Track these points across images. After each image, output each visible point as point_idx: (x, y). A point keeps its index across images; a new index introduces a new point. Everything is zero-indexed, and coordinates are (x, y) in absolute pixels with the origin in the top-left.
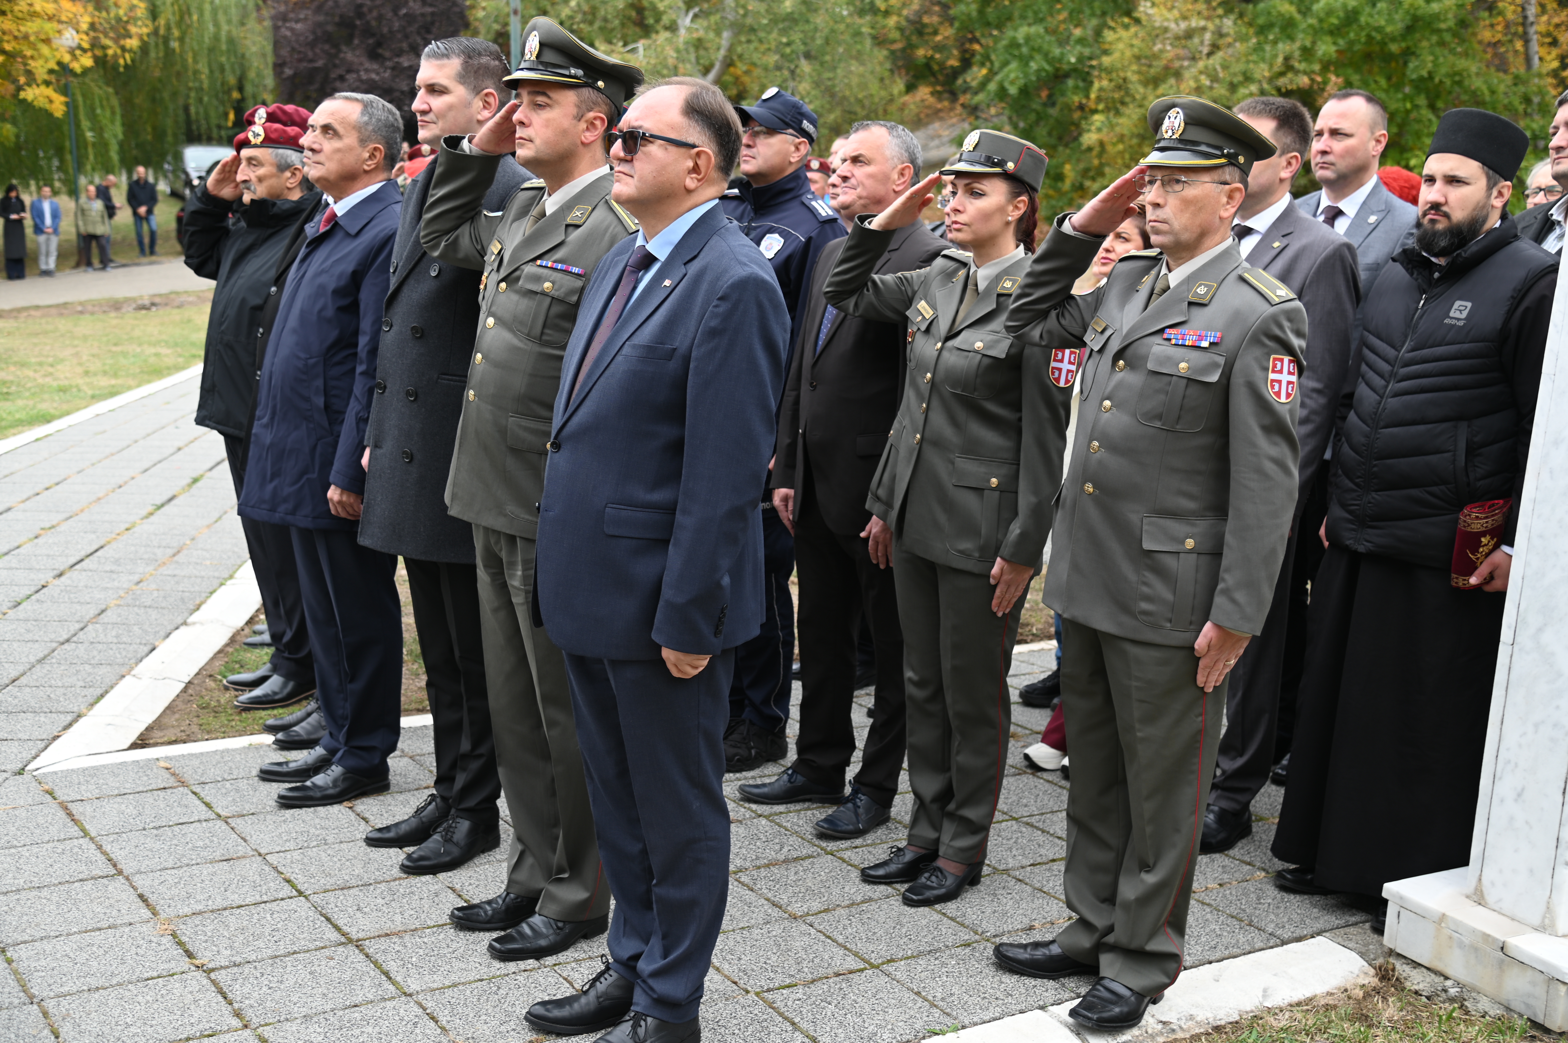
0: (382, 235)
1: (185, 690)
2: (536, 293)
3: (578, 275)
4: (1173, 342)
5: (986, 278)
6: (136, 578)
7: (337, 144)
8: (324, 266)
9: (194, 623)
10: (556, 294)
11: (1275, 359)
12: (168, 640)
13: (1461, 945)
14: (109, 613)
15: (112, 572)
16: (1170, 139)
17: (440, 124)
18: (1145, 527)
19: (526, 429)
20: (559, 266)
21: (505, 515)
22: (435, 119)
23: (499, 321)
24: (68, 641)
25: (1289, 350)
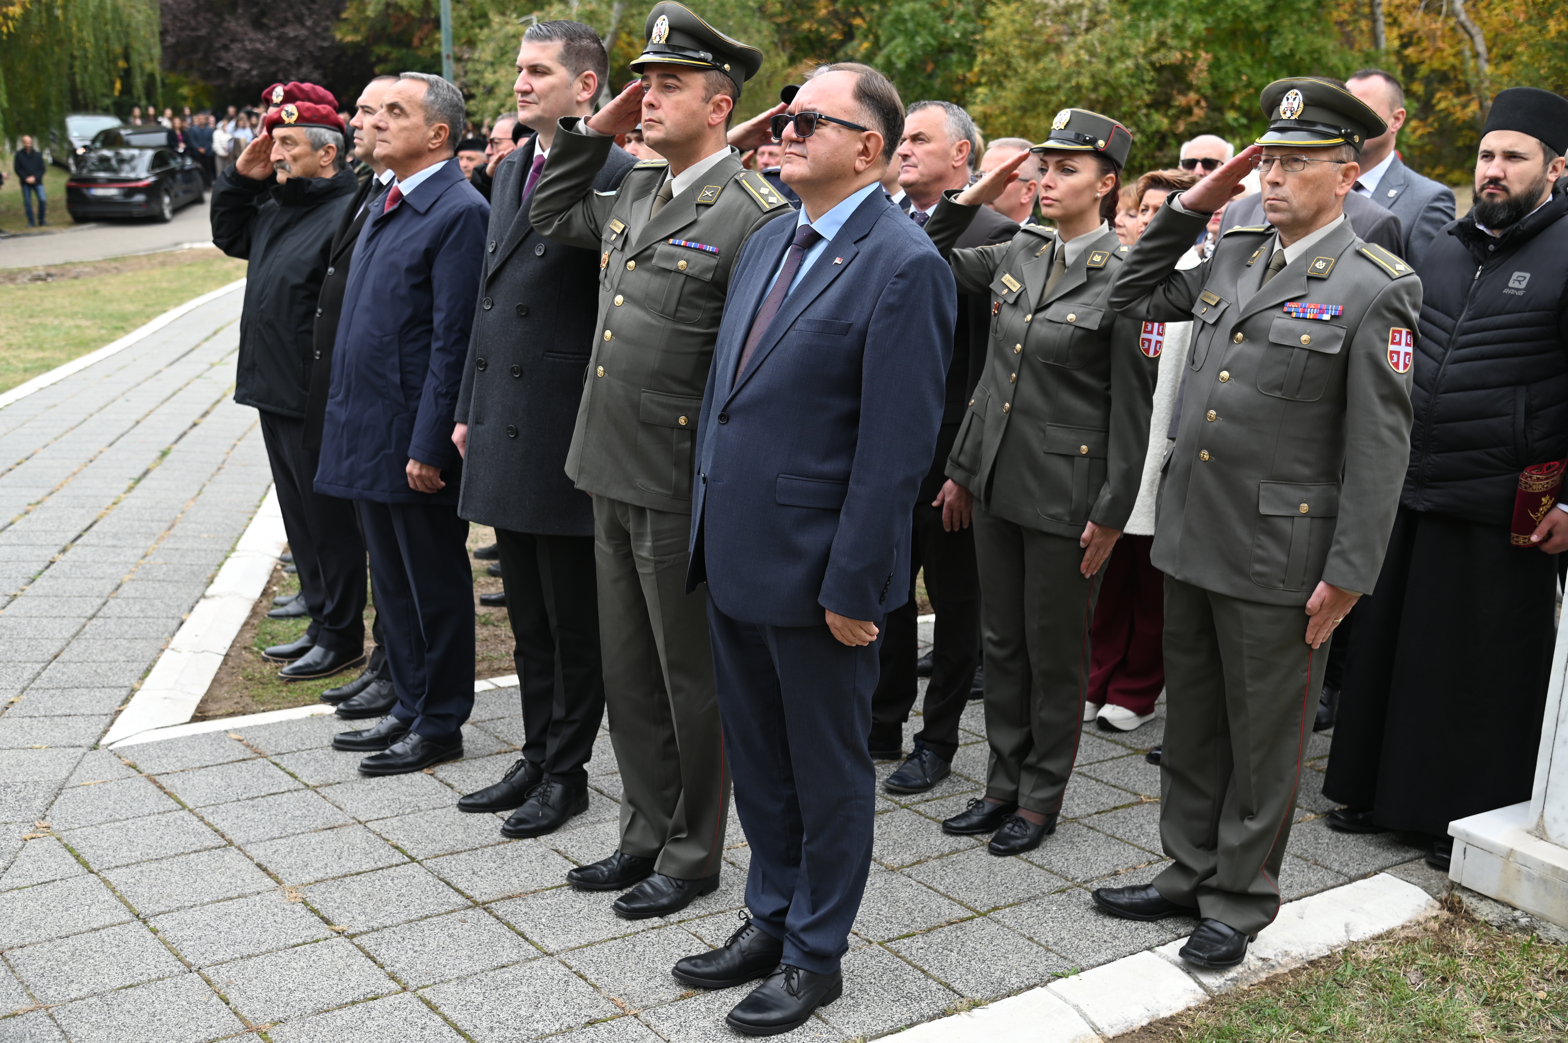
0: (453, 212)
1: (225, 662)
2: (670, 271)
3: (712, 253)
4: (1294, 315)
5: (1073, 252)
6: (141, 552)
7: (403, 122)
8: (395, 244)
9: (213, 596)
10: (691, 272)
11: (1394, 332)
12: (193, 613)
13: (1530, 878)
14: (125, 587)
15: (114, 546)
16: (1289, 119)
17: (542, 104)
18: (1261, 493)
19: (659, 404)
20: (693, 245)
21: (635, 488)
22: (536, 99)
23: (628, 298)
24: (94, 616)
25: (1407, 322)
